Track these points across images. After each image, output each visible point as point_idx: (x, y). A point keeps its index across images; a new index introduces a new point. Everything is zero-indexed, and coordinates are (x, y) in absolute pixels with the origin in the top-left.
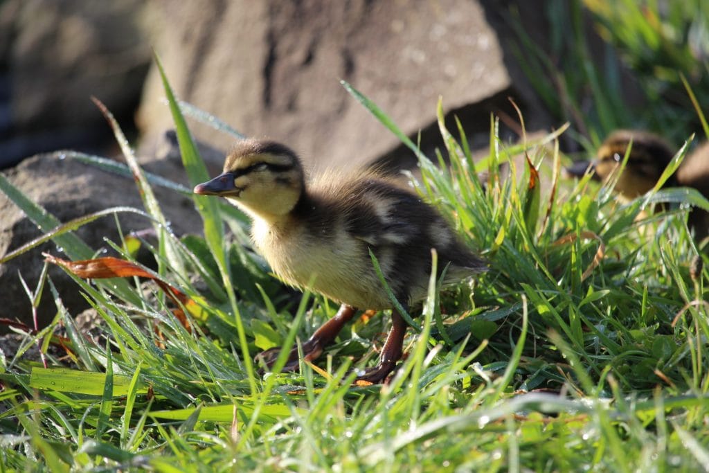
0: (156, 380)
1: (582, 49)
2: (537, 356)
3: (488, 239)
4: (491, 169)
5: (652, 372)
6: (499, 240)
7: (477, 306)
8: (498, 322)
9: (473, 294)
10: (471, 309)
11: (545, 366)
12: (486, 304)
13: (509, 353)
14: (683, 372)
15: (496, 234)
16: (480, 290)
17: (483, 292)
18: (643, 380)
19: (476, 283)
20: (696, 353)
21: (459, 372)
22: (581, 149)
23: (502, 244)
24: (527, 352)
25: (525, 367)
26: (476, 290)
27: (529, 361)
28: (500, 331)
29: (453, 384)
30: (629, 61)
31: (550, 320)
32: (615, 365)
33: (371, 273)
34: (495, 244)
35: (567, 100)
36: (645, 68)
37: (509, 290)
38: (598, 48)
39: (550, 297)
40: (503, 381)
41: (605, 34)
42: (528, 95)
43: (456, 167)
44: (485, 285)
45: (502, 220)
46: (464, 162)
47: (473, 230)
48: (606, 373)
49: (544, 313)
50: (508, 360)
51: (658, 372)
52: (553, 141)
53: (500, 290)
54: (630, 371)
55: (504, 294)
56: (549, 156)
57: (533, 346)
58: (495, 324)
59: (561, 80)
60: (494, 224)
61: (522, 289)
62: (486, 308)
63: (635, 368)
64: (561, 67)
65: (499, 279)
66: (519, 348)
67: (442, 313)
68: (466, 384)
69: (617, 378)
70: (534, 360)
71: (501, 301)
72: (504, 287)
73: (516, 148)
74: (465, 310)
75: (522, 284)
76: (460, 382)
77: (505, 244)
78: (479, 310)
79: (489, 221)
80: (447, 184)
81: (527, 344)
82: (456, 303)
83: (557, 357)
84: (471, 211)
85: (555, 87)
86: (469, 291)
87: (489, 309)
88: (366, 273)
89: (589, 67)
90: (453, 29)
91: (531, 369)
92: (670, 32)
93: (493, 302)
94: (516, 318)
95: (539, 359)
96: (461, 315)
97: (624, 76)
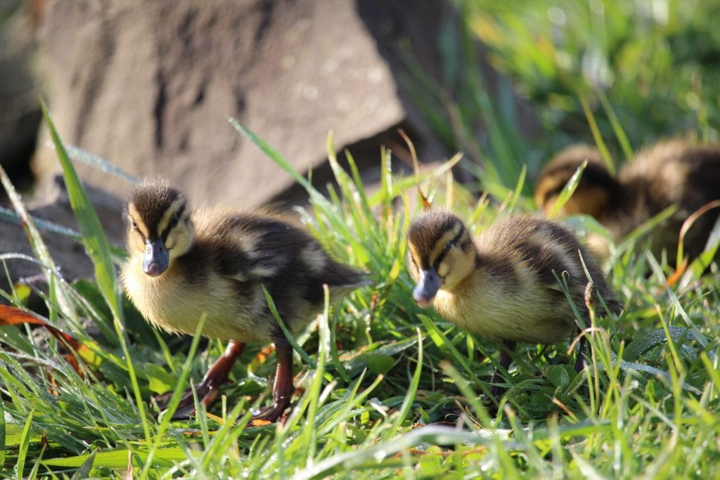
0: (50, 428)
1: (475, 79)
2: (436, 390)
3: (383, 273)
4: (384, 203)
5: (550, 401)
6: (394, 274)
7: (374, 341)
8: (396, 356)
9: (368, 329)
10: (368, 344)
11: (445, 399)
12: (383, 339)
13: (406, 385)
14: (579, 399)
15: (390, 268)
16: (376, 324)
17: (379, 327)
18: (541, 409)
19: (372, 318)
20: (593, 379)
21: (354, 409)
22: (476, 180)
23: (398, 278)
24: (424, 385)
25: (424, 401)
26: (372, 325)
27: (428, 395)
28: (398, 366)
29: (351, 420)
30: (524, 91)
31: (448, 352)
32: (513, 395)
33: (246, 311)
34: (390, 278)
35: (461, 131)
36: (541, 97)
37: (406, 324)
38: (492, 79)
39: (448, 329)
40: (399, 415)
41: (498, 64)
42: (422, 128)
43: (349, 202)
44: (382, 320)
45: (396, 253)
46: (356, 197)
47: (368, 265)
48: (504, 406)
49: (442, 345)
50: (404, 394)
51: (556, 401)
52: (446, 172)
53: (397, 324)
54: (529, 401)
55: (401, 328)
56: (443, 187)
57: (431, 379)
58: (392, 359)
59: (455, 112)
60: (388, 258)
61: (418, 321)
62: (382, 342)
63: (534, 397)
64: (455, 98)
65: (395, 313)
66: (415, 380)
67: (339, 349)
68: (365, 418)
69: (514, 408)
70: (434, 393)
71: (398, 335)
72: (401, 321)
73: (409, 180)
74: (362, 345)
75: (420, 316)
76: (358, 417)
77: (401, 277)
78: (376, 344)
79: (384, 255)
80: (339, 219)
81: (422, 378)
82: (353, 339)
83: (455, 390)
84: (365, 245)
85: (448, 120)
86: (365, 326)
87: (386, 344)
88: (240, 311)
89: (483, 98)
90: (345, 64)
91: (430, 403)
92: (565, 61)
93: (390, 338)
94: (412, 351)
95: (438, 393)
96: (358, 351)
97: (520, 106)
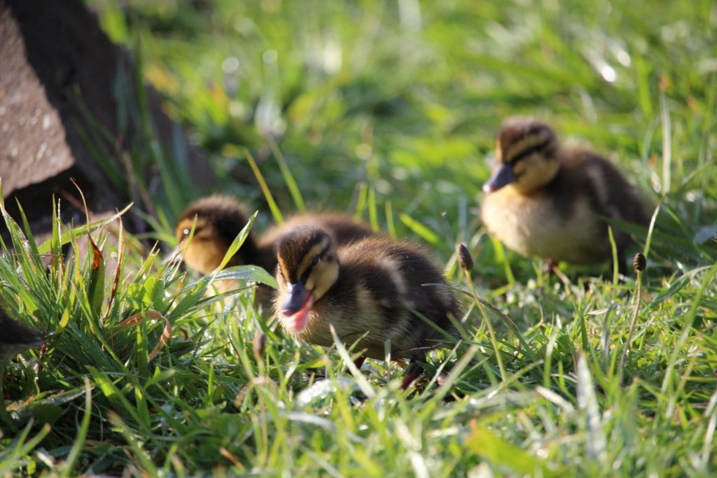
1: (149, 127)
2: (104, 439)
3: (52, 321)
4: (53, 251)
5: (217, 452)
6: (64, 323)
7: (41, 391)
8: (64, 406)
9: (37, 378)
10: (36, 393)
11: (112, 448)
12: (51, 389)
13: (74, 435)
14: (247, 449)
15: (60, 317)
16: (45, 373)
17: (48, 376)
18: (209, 460)
19: (41, 367)
20: (261, 430)
21: (21, 458)
22: (149, 229)
23: (67, 327)
24: (93, 435)
25: (92, 451)
26: (41, 374)
27: (95, 445)
28: (66, 415)
29: (17, 471)
30: (197, 139)
31: (117, 402)
32: (181, 445)
34: (60, 326)
35: (134, 179)
36: (214, 146)
37: (75, 373)
38: (165, 128)
39: (117, 378)
40: (66, 466)
41: (173, 113)
42: (94, 175)
43: (19, 249)
44: (50, 369)
45: (66, 302)
46: (26, 245)
47: (36, 313)
48: (172, 457)
49: (111, 396)
50: (71, 444)
51: (224, 452)
52: (118, 219)
53: (66, 373)
54: (197, 451)
55: (69, 378)
56: (115, 235)
57: (100, 429)
58: (60, 408)
59: (127, 159)
60: (57, 307)
61: (87, 372)
62: (51, 392)
63: (202, 449)
64: (126, 146)
65: (64, 362)
66: (83, 430)
67: (6, 398)
68: (31, 468)
69: (183, 459)
70: (101, 443)
71: (67, 384)
72: (70, 370)
73: (80, 229)
74: (30, 395)
75: (88, 367)
76: (25, 468)
77: (70, 326)
78: (44, 394)
79: (53, 304)
80: (9, 268)
81: (91, 427)
82: (21, 388)
83: (122, 440)
84: (35, 294)
85: (122, 167)
86: (34, 376)
87: (55, 393)
89: (155, 146)
91: (97, 453)
92: (238, 110)
93: (59, 387)
94: (80, 401)
95: (106, 443)
96: (25, 400)
97: (192, 154)
